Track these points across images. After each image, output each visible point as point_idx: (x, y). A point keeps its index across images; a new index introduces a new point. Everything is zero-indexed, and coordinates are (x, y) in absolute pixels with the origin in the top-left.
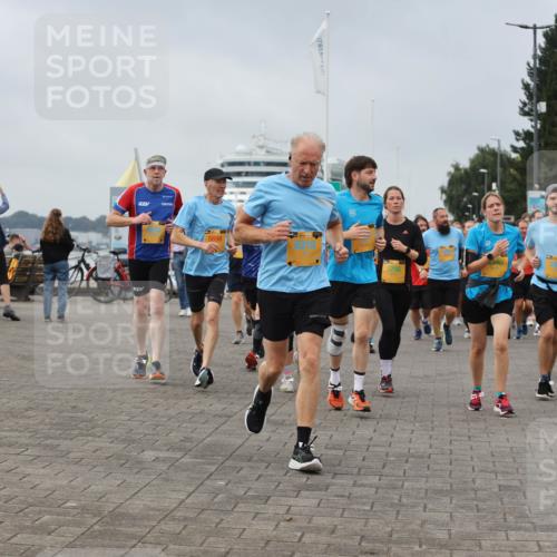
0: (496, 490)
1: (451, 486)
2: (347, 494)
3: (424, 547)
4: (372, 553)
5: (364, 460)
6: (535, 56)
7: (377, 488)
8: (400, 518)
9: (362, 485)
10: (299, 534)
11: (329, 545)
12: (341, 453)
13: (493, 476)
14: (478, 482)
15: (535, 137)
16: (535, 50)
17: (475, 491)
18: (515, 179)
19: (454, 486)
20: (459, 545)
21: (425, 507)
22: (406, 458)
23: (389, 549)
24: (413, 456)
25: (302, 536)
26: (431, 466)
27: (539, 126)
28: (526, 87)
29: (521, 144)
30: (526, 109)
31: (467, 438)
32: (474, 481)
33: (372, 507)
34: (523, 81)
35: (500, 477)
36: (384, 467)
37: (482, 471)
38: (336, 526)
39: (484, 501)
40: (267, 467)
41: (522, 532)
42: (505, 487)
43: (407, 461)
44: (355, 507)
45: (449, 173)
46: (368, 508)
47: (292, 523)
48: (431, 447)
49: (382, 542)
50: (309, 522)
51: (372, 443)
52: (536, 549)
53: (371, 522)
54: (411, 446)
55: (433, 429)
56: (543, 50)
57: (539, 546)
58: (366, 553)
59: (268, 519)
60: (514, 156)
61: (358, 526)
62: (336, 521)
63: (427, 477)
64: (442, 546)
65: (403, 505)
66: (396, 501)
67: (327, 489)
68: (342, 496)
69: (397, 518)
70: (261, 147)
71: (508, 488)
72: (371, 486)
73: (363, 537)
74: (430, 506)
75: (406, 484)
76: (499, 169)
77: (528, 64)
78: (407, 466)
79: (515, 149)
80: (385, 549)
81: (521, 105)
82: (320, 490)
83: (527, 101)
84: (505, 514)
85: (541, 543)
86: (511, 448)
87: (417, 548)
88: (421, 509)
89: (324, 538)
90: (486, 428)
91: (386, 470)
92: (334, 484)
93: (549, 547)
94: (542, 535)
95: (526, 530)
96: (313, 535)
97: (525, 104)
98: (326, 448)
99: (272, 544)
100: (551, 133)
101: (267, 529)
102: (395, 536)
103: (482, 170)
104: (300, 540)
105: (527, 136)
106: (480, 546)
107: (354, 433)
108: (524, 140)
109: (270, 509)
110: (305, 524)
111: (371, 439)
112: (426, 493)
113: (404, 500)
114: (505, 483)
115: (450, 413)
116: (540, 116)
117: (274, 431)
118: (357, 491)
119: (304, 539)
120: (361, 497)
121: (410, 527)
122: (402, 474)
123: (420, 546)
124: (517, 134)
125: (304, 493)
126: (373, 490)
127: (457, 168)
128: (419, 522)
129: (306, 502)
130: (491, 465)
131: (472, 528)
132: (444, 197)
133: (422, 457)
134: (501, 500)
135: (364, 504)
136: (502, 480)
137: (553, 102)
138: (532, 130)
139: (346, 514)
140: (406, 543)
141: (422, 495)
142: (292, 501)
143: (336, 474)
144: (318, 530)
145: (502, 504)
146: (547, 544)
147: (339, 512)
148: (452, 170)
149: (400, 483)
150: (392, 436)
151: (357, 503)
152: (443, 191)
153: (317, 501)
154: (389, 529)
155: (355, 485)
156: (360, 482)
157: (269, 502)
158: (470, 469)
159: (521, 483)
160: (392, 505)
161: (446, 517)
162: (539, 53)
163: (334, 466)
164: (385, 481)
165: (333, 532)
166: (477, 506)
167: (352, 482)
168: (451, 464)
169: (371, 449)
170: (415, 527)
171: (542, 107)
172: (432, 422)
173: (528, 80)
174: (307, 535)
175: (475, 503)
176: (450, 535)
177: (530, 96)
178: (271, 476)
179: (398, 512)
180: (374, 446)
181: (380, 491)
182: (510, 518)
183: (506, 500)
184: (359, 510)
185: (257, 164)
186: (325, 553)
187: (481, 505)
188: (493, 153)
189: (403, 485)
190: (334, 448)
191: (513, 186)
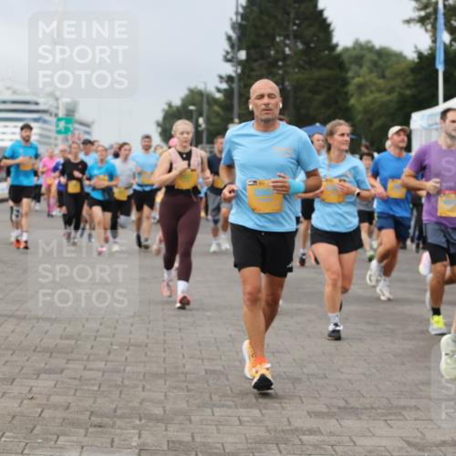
0: (203, 373)
1: (165, 371)
2: (78, 376)
3: (143, 421)
4: (100, 427)
5: (92, 348)
6: (237, 13)
7: (104, 372)
8: (123, 396)
9: (91, 369)
10: (39, 410)
11: (64, 419)
12: (73, 342)
13: (200, 362)
14: (188, 367)
15: (236, 80)
16: (237, 8)
17: (186, 374)
18: (218, 115)
19: (168, 370)
20: (172, 420)
21: (144, 388)
22: (128, 346)
23: (114, 423)
24: (133, 345)
25: (42, 412)
26: (149, 353)
27: (239, 71)
28: (229, 38)
29: (224, 86)
30: (229, 57)
31: (178, 331)
32: (184, 366)
33: (99, 387)
34: (226, 34)
35: (206, 362)
36: (109, 353)
37: (191, 358)
38: (70, 403)
39: (193, 382)
40: (12, 355)
41: (225, 409)
42: (210, 371)
43: (128, 349)
44: (86, 387)
45: (164, 110)
46: (96, 388)
47: (33, 401)
48: (148, 337)
49: (108, 417)
50: (48, 400)
51: (99, 334)
52: (238, 422)
53: (100, 401)
54: (131, 336)
55: (149, 323)
56: (244, 8)
57: (240, 420)
58: (95, 426)
59: (14, 397)
60: (218, 95)
61: (88, 403)
62: (70, 399)
63: (144, 362)
64: (158, 420)
65: (126, 386)
66: (119, 383)
67: (62, 372)
68: (75, 379)
69: (120, 397)
70: (8, 88)
71: (213, 372)
72: (98, 370)
73: (92, 412)
74: (148, 387)
75: (128, 369)
76: (205, 107)
77: (231, 19)
78: (128, 354)
79: (219, 90)
80: (111, 423)
81: (224, 53)
82: (57, 373)
83: (229, 50)
84: (211, 394)
85: (241, 418)
86: (215, 339)
87: (137, 422)
88: (140, 389)
89: (60, 414)
90: (194, 322)
91: (111, 357)
92: (67, 369)
93: (248, 422)
94: (242, 412)
95: (229, 407)
96: (50, 411)
97: (228, 53)
98: (61, 338)
99: (17, 418)
100: (249, 77)
101: (13, 405)
102: (119, 412)
103: (192, 108)
104: (40, 415)
105: (230, 79)
106: (190, 421)
107: (84, 326)
108: (227, 82)
109: (15, 389)
110: (44, 402)
111: (98, 331)
112: (144, 376)
113: (126, 382)
114: (211, 368)
115: (163, 310)
116: (240, 63)
117: (18, 324)
118: (87, 374)
119: (44, 414)
120: (90, 380)
121: (131, 405)
122: (123, 359)
123: (140, 420)
124: (221, 77)
125: (43, 376)
126: (100, 374)
127: (170, 105)
128: (139, 400)
129: (45, 383)
130: (198, 353)
131: (184, 405)
132: (159, 129)
133: (141, 346)
134: (207, 381)
135: (93, 385)
136: (208, 365)
137: (252, 51)
138: (233, 74)
139: (78, 393)
140: (128, 418)
141: (141, 377)
142: (33, 383)
143: (69, 360)
144: (55, 407)
145: (209, 385)
146: (247, 419)
147: (73, 391)
148: (166, 107)
149: (122, 368)
150: (115, 328)
151: (87, 384)
152: (158, 125)
153: (54, 383)
154: (114, 406)
155: (85, 369)
156: (88, 367)
157: (15, 383)
158: (181, 356)
159: (224, 368)
160: (116, 386)
161: (161, 396)
162: (241, 10)
163: (67, 353)
164: (110, 365)
165: (67, 408)
166: (187, 387)
167: (82, 367)
168: (164, 351)
169: (98, 339)
170: (136, 404)
171: (242, 55)
172: (149, 317)
173: (231, 33)
174: (46, 411)
175: (185, 384)
176: (165, 411)
177: (232, 46)
178: (16, 361)
179: (121, 392)
180: (101, 336)
181: (106, 374)
182: (215, 398)
183: (211, 382)
184: (89, 390)
185: (4, 102)
186: (62, 426)
187: (191, 386)
188: (200, 94)
189: (124, 370)
190: (67, 338)
191: (216, 121)
